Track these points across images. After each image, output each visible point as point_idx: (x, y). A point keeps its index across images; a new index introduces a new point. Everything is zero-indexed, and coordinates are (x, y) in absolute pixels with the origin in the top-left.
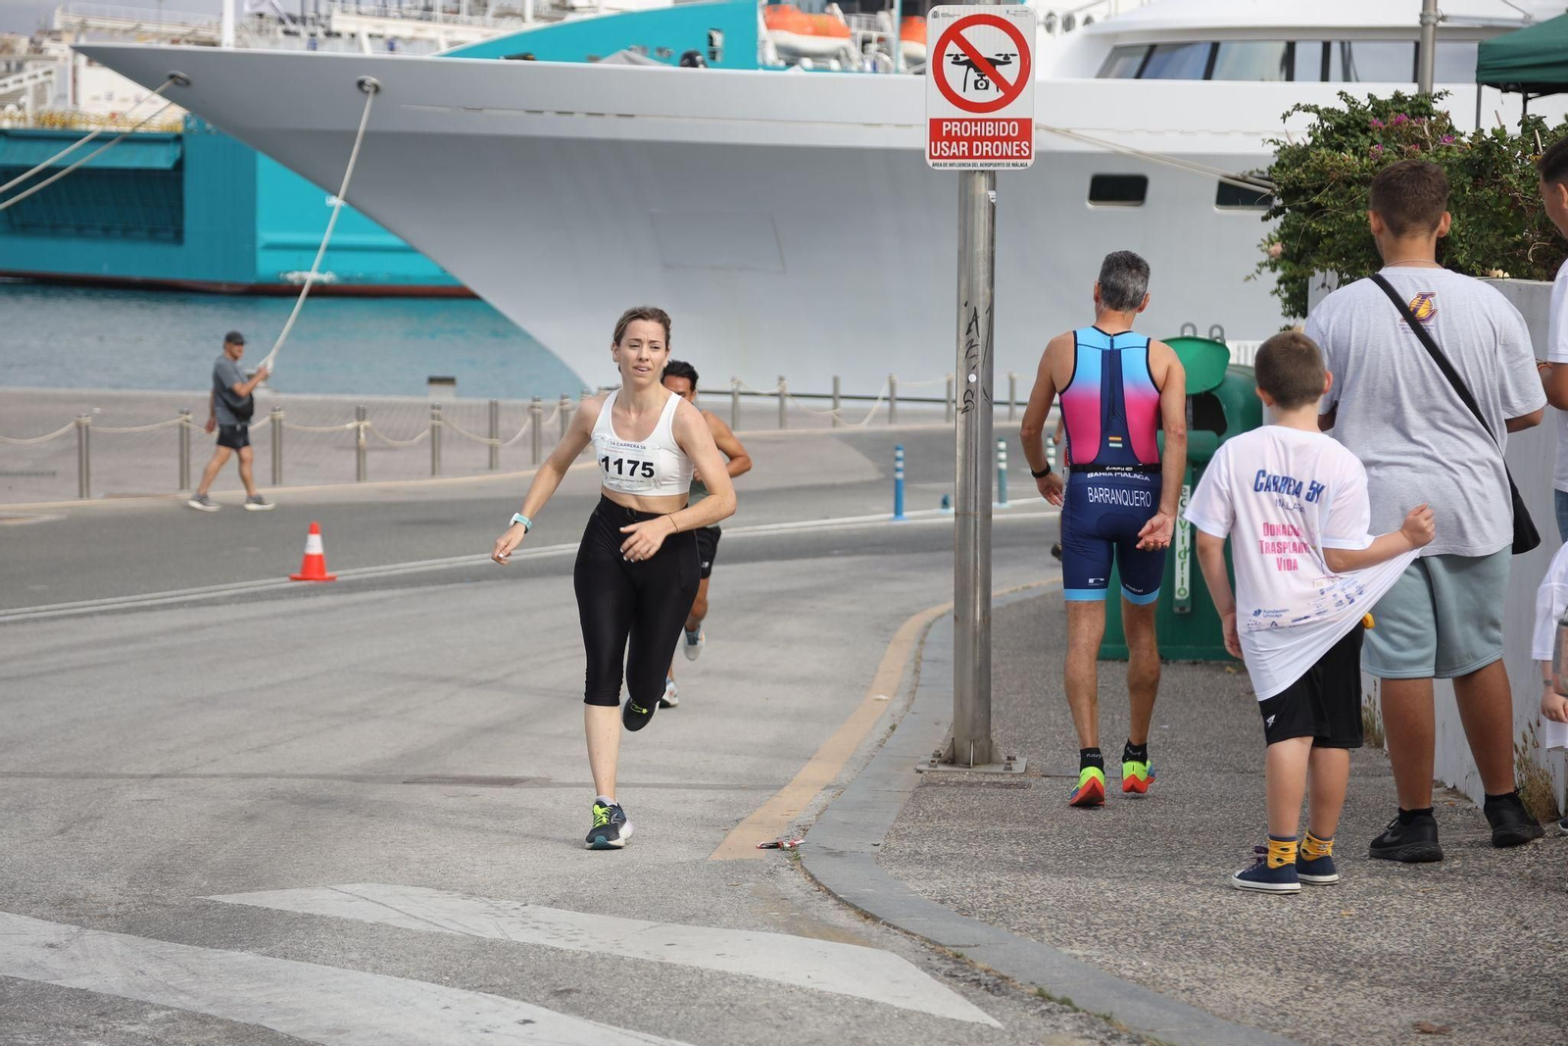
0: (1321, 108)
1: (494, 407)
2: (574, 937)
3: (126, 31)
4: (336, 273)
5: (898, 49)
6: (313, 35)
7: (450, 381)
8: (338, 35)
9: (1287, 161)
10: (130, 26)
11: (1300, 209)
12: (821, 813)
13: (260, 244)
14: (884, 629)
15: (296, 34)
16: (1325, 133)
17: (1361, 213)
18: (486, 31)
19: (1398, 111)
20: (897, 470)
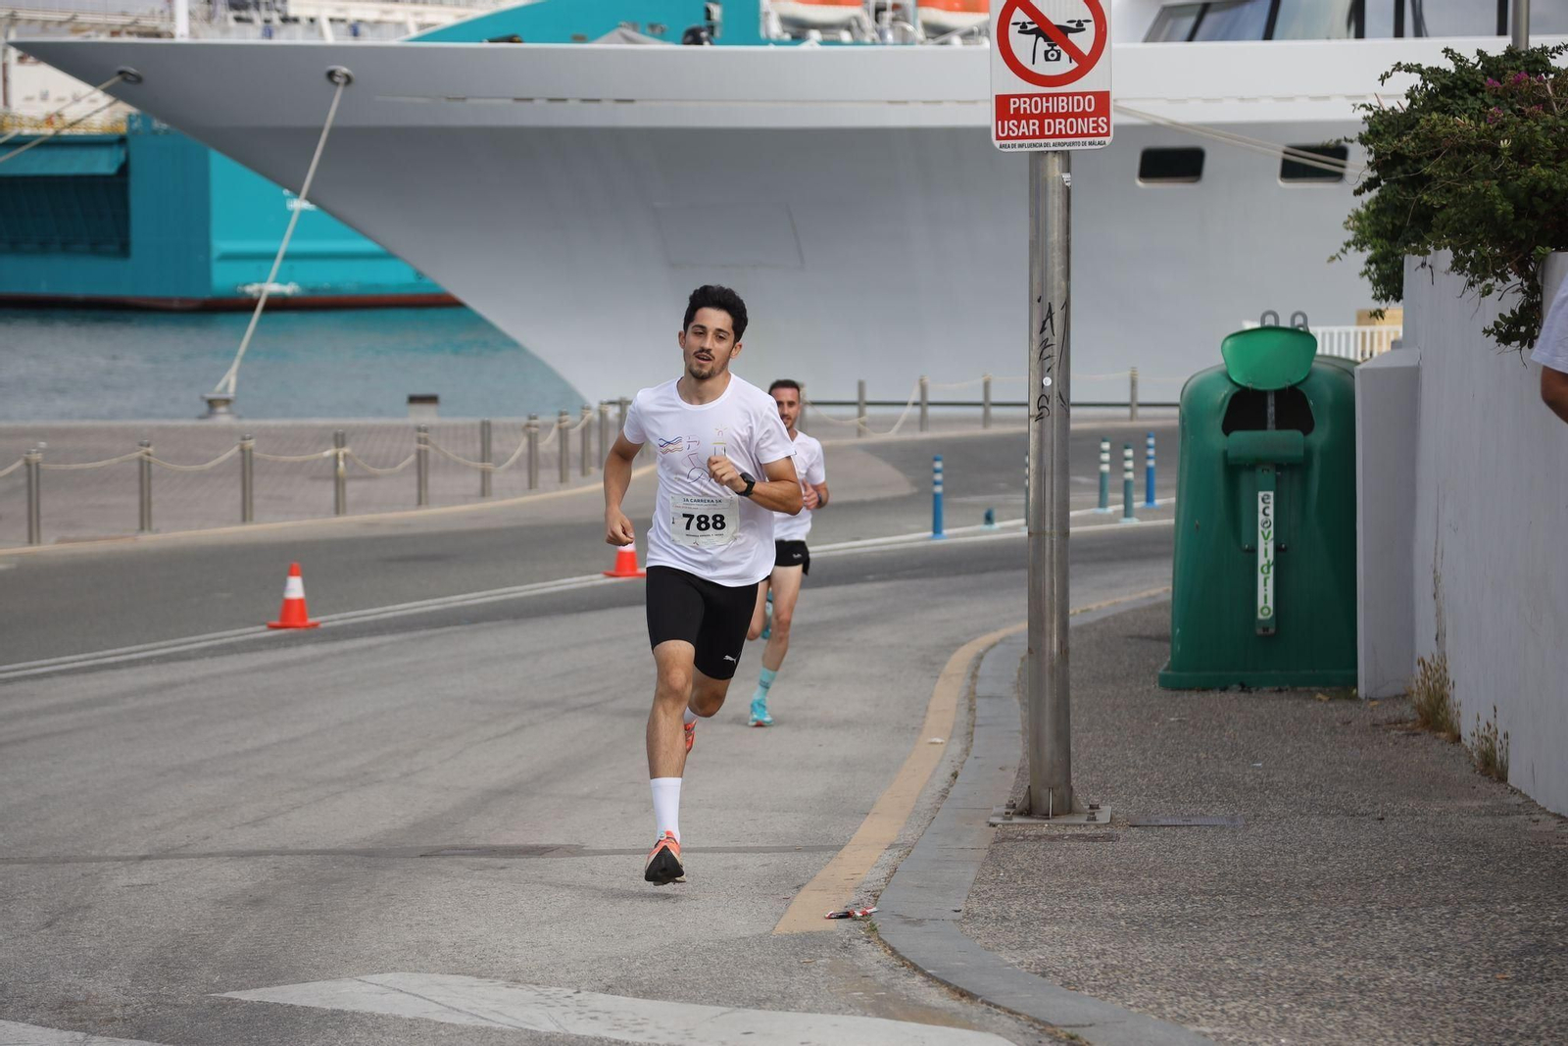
0: (1424, 67)
1: (486, 429)
2: (638, 1028)
3: (60, 23)
4: (299, 284)
5: (916, 17)
6: (267, 21)
7: (431, 399)
8: (296, 20)
9: (1381, 128)
10: (64, 17)
11: (1398, 181)
12: (891, 876)
13: (215, 254)
14: (931, 663)
15: (249, 21)
16: (1429, 94)
17: (1479, 184)
18: (460, 11)
19: (1512, 69)
20: (936, 483)
